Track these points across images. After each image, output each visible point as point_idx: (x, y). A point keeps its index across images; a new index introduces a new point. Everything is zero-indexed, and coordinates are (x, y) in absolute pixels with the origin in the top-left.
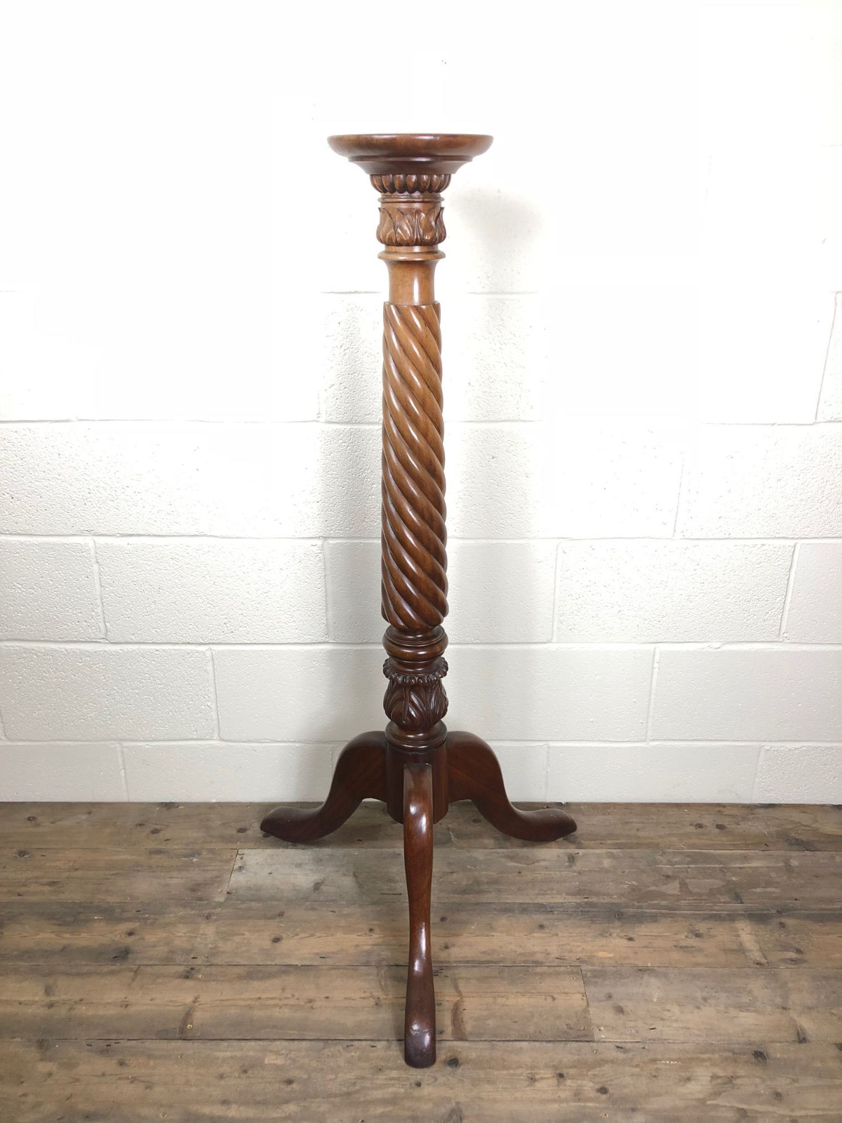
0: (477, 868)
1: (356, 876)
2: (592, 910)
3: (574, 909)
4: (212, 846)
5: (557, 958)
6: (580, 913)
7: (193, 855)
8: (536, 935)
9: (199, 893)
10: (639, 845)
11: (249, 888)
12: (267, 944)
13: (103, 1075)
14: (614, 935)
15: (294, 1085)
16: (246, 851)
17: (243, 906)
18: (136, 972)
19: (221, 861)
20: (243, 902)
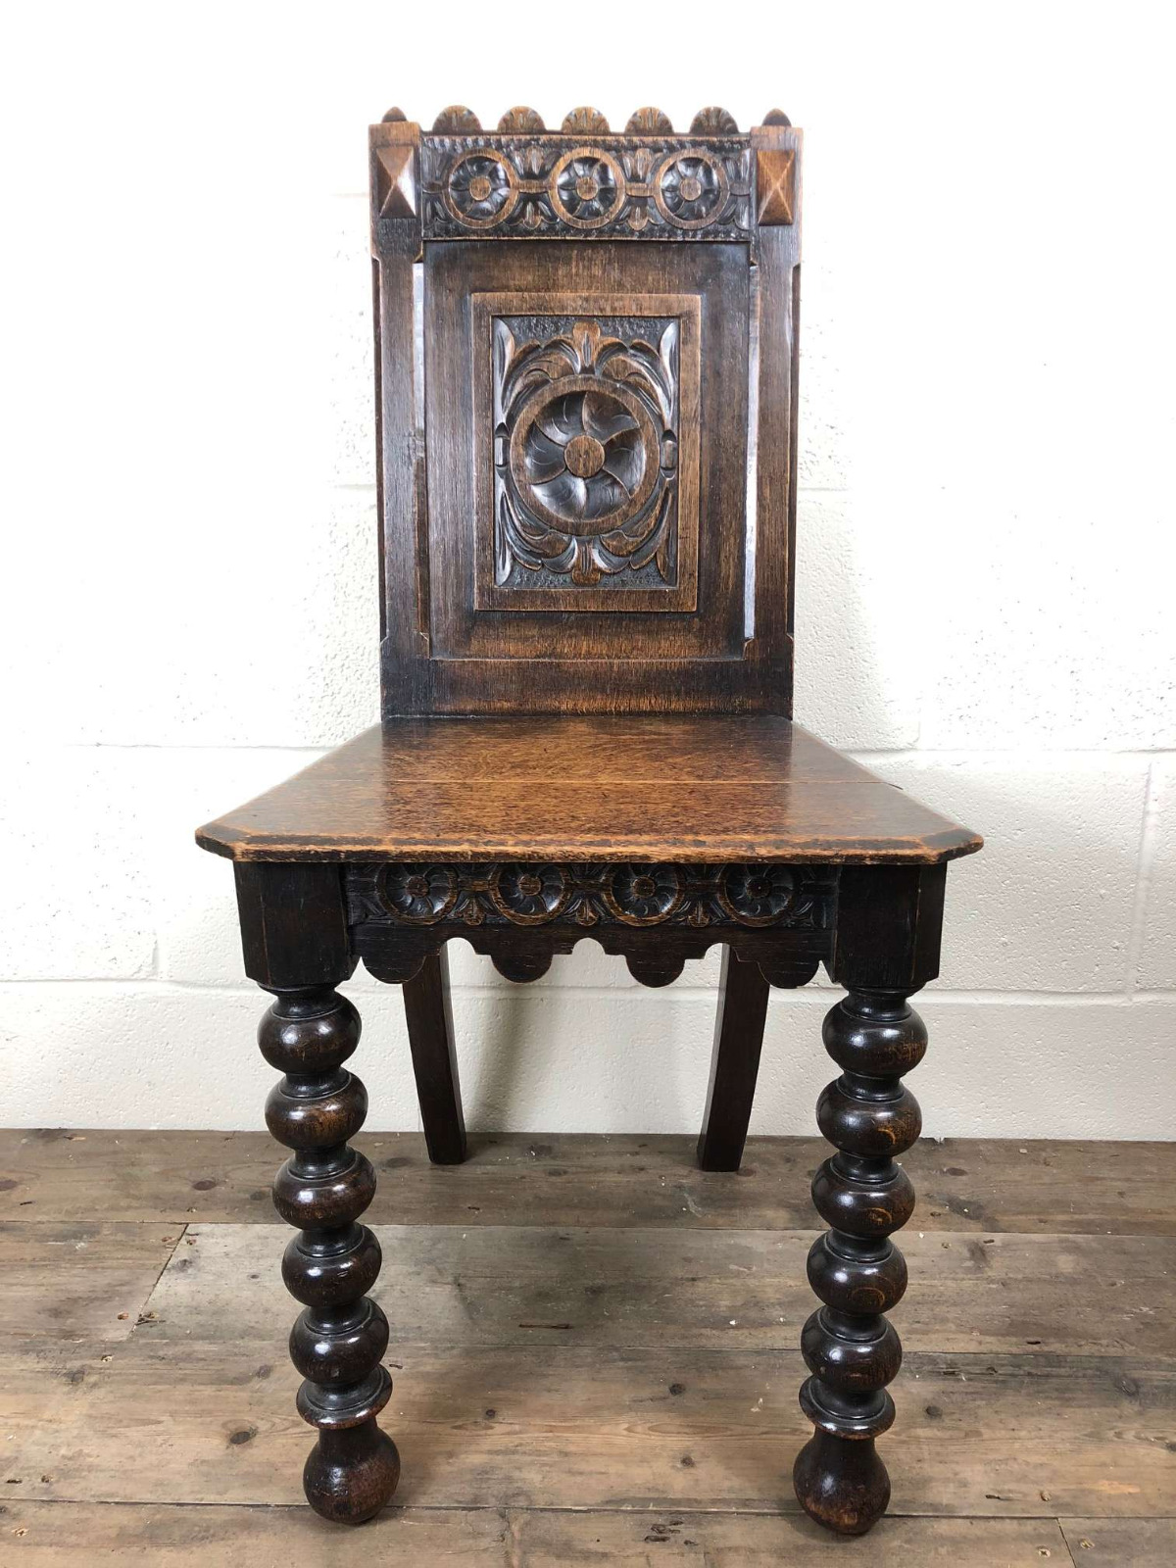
0: (754, 1268)
2: (1055, 1371)
3: (1010, 1370)
4: (129, 1216)
5: (989, 1497)
6: (1027, 1380)
7: (77, 1236)
8: (921, 1432)
9: (71, 1320)
10: (1135, 1227)
11: (196, 1310)
14: (1130, 1435)
16: (205, 1228)
17: (170, 1352)
19: (142, 1248)
20: (174, 1340)
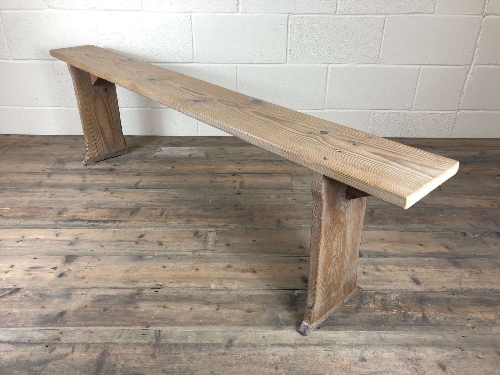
1: (205, 153)
12: (170, 168)
13: (105, 196)
15: (178, 198)
18: (117, 174)
